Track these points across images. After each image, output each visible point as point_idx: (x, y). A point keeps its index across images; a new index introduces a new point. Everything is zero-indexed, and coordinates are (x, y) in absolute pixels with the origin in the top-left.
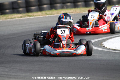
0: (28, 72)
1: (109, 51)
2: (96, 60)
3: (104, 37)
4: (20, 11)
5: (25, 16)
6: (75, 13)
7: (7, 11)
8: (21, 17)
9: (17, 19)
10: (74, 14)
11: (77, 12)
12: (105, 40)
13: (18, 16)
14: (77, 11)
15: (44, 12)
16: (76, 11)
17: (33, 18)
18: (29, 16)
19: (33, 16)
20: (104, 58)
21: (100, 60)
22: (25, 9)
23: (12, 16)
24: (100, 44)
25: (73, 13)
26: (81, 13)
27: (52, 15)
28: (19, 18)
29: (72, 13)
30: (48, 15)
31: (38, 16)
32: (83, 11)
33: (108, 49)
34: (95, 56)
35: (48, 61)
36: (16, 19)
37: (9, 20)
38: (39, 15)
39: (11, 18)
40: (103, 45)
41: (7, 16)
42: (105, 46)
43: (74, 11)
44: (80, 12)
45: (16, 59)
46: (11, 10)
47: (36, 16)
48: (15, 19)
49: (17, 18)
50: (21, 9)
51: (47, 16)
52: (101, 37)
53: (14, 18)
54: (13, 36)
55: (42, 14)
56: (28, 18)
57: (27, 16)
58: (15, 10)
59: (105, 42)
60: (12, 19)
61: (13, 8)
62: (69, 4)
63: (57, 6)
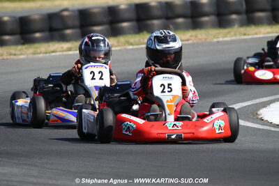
1: (273, 129)
4: (68, 34)
6: (195, 42)
7: (38, 35)
8: (70, 49)
9: (61, 53)
10: (193, 44)
11: (200, 39)
12: (265, 105)
13: (62, 47)
14: (200, 37)
15: (122, 39)
16: (196, 36)
21: (252, 151)
22: (77, 31)
23: (49, 46)
24: (253, 114)
25: (190, 42)
26: (208, 40)
27: (140, 46)
28: (64, 53)
29: (188, 40)
30: (132, 44)
32: (214, 37)
33: (271, 124)
36: (58, 54)
37: (41, 55)
39: (46, 53)
40: (260, 117)
41: (37, 48)
42: (265, 118)
43: (192, 36)
44: (206, 39)
45: (57, 147)
46: (47, 34)
48: (54, 54)
49: (60, 51)
50: (68, 31)
51: (131, 47)
52: (255, 98)
53: (53, 52)
55: (118, 42)
58: (56, 34)
59: (265, 109)
60: (48, 55)
61: (51, 30)
62: (180, 20)
63: (153, 25)
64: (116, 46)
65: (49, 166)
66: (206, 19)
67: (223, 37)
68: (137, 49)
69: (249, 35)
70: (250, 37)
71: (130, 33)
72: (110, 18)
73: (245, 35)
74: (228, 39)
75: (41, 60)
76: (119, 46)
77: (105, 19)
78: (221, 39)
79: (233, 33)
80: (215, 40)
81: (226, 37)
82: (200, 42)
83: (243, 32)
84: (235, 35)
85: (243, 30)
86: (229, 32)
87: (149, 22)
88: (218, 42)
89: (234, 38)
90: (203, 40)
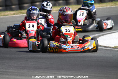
0: (21, 68)
1: (100, 48)
3: (96, 34)
4: (13, 8)
5: (18, 13)
8: (14, 14)
9: (10, 16)
13: (11, 13)
18: (22, 13)
23: (5, 13)
28: (12, 16)
35: (40, 58)
36: (9, 16)
39: (4, 16)
48: (7, 16)
49: (10, 15)
56: (21, 15)
57: (19, 13)
58: (8, 7)
61: (6, 6)
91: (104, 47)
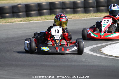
0: (27, 76)
1: (107, 57)
2: (94, 66)
4: (20, 15)
6: (74, 19)
7: (7, 15)
8: (21, 21)
11: (76, 18)
12: (104, 46)
13: (18, 20)
14: (76, 17)
15: (43, 17)
16: (75, 17)
17: (33, 22)
18: (28, 20)
19: (33, 20)
20: (102, 64)
21: (98, 66)
22: (24, 13)
23: (12, 20)
24: (98, 50)
25: (72, 19)
27: (51, 20)
28: (19, 23)
30: (48, 19)
31: (37, 20)
32: (83, 17)
33: (106, 55)
34: (93, 61)
37: (9, 23)
38: (39, 20)
39: (11, 22)
40: (102, 52)
41: (7, 20)
42: (104, 52)
43: (73, 17)
44: (79, 18)
45: (15, 63)
46: (11, 14)
47: (35, 20)
48: (14, 23)
49: (17, 22)
50: (21, 13)
51: (47, 21)
52: (100, 43)
53: (14, 22)
54: (13, 40)
55: (42, 18)
56: (28, 22)
57: (26, 21)
58: (15, 14)
59: (104, 48)
61: (13, 13)
62: (68, 10)
63: (57, 11)
64: (41, 20)
65: (11, 71)
66: (79, 9)
67: (86, 17)
68: (50, 22)
69: (97, 17)
70: (98, 17)
71: (47, 15)
72: (38, 8)
73: (96, 16)
74: (89, 18)
75: (9, 25)
76: (42, 20)
77: (36, 9)
78: (85, 18)
79: (91, 16)
80: (83, 18)
81: (88, 17)
82: (76, 19)
83: (95, 16)
84: (92, 16)
85: (95, 14)
86: (89, 15)
87: (55, 10)
88: (84, 19)
89: (91, 18)
90: (78, 18)
91: (111, 56)
